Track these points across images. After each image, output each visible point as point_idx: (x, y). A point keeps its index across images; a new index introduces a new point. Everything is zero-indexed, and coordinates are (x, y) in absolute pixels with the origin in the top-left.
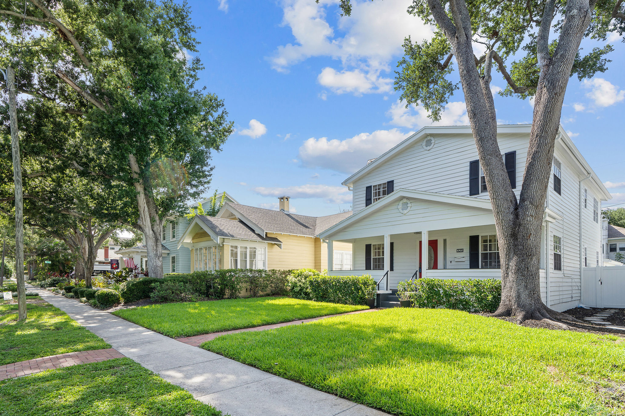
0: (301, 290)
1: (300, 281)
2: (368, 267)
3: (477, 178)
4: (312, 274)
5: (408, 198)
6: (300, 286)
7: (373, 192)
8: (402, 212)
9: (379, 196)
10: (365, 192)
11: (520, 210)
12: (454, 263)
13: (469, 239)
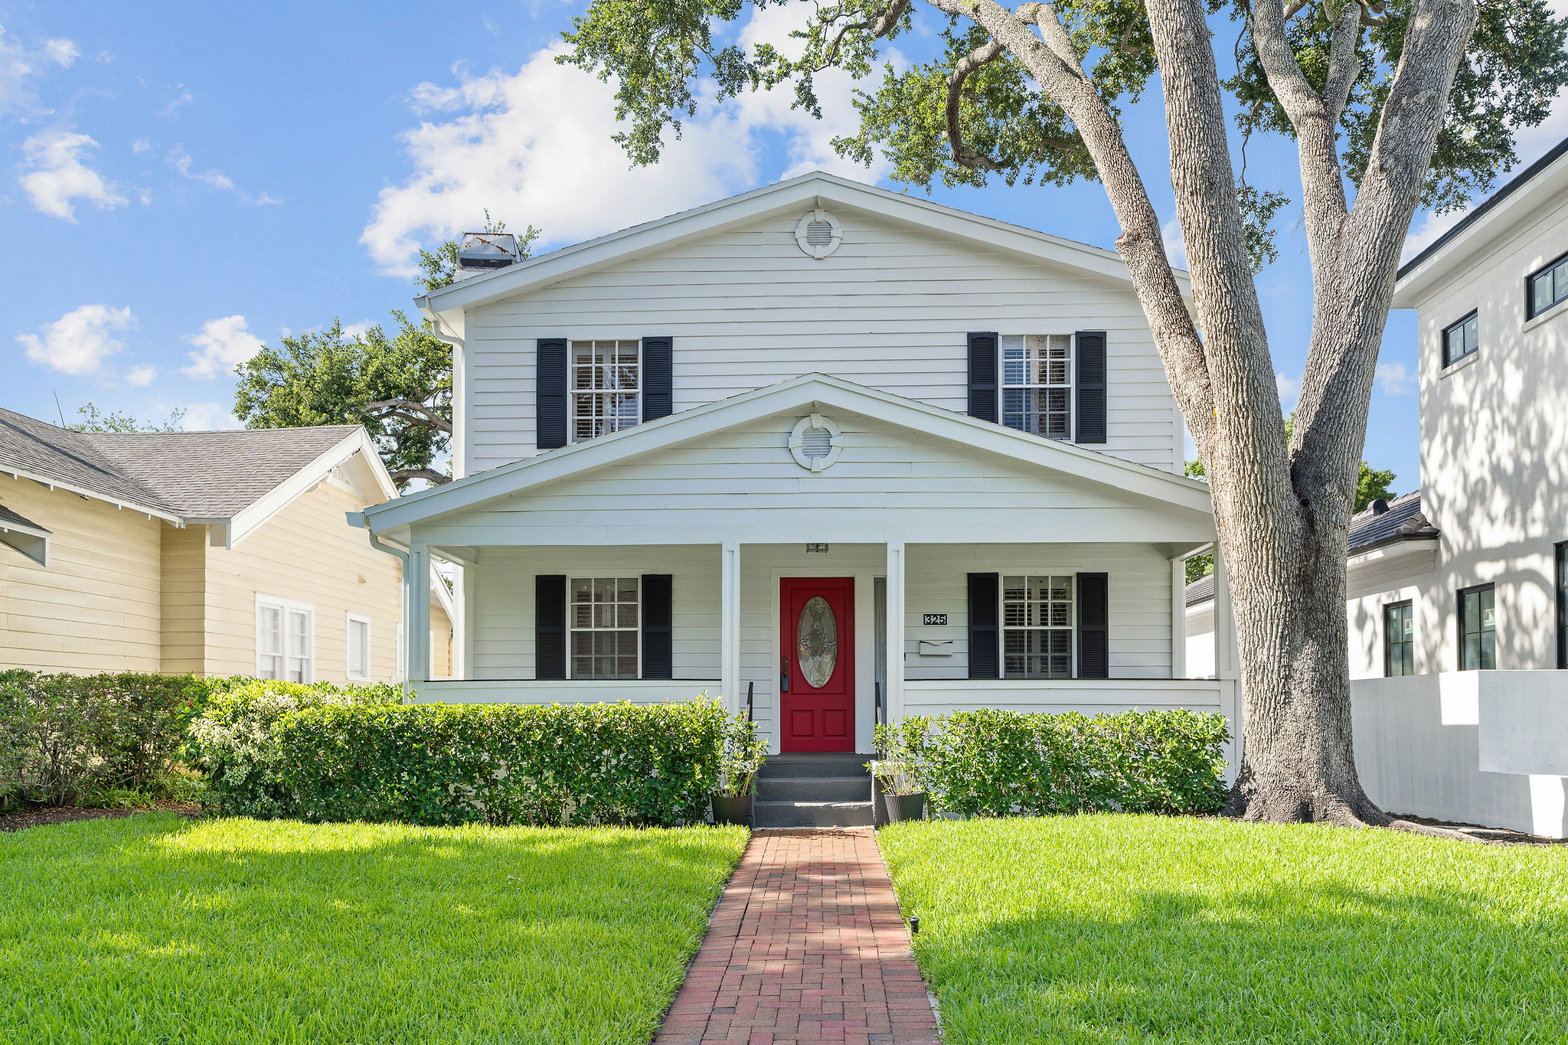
0: (253, 777)
1: (243, 739)
2: (549, 667)
3: (992, 391)
4: (292, 702)
6: (248, 758)
7: (571, 365)
8: (805, 461)
9: (599, 386)
10: (533, 360)
11: (1313, 506)
12: (918, 661)
13: (965, 584)
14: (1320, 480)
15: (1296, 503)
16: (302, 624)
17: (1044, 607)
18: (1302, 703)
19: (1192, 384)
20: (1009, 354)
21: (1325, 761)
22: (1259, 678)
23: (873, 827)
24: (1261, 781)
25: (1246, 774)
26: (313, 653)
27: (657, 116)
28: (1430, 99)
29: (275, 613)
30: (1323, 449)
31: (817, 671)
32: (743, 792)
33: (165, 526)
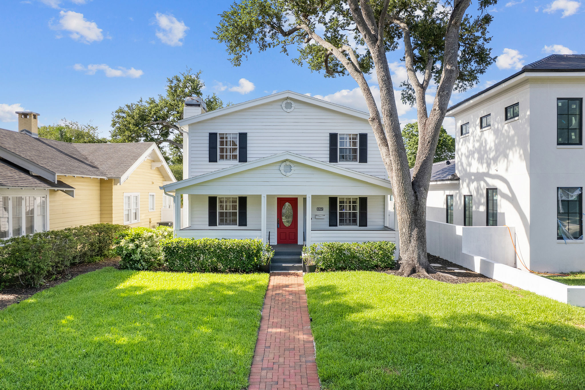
2: (212, 222)
3: (336, 149)
5: (291, 161)
7: (218, 140)
8: (284, 173)
9: (226, 145)
10: (208, 138)
11: (418, 193)
12: (315, 220)
13: (328, 200)
14: (419, 187)
15: (413, 193)
16: (136, 199)
17: (350, 206)
18: (414, 243)
19: (387, 159)
20: (341, 138)
21: (419, 258)
22: (403, 236)
23: (302, 271)
24: (403, 262)
25: (400, 259)
26: (139, 206)
27: (241, 54)
28: (447, 93)
29: (129, 197)
30: (420, 179)
31: (287, 222)
32: (268, 264)
33: (101, 180)
